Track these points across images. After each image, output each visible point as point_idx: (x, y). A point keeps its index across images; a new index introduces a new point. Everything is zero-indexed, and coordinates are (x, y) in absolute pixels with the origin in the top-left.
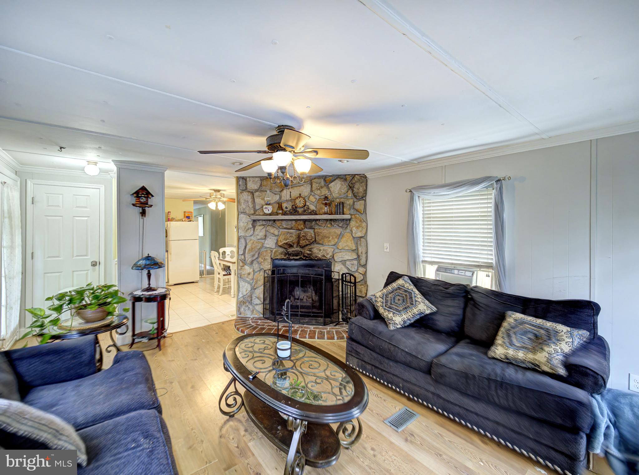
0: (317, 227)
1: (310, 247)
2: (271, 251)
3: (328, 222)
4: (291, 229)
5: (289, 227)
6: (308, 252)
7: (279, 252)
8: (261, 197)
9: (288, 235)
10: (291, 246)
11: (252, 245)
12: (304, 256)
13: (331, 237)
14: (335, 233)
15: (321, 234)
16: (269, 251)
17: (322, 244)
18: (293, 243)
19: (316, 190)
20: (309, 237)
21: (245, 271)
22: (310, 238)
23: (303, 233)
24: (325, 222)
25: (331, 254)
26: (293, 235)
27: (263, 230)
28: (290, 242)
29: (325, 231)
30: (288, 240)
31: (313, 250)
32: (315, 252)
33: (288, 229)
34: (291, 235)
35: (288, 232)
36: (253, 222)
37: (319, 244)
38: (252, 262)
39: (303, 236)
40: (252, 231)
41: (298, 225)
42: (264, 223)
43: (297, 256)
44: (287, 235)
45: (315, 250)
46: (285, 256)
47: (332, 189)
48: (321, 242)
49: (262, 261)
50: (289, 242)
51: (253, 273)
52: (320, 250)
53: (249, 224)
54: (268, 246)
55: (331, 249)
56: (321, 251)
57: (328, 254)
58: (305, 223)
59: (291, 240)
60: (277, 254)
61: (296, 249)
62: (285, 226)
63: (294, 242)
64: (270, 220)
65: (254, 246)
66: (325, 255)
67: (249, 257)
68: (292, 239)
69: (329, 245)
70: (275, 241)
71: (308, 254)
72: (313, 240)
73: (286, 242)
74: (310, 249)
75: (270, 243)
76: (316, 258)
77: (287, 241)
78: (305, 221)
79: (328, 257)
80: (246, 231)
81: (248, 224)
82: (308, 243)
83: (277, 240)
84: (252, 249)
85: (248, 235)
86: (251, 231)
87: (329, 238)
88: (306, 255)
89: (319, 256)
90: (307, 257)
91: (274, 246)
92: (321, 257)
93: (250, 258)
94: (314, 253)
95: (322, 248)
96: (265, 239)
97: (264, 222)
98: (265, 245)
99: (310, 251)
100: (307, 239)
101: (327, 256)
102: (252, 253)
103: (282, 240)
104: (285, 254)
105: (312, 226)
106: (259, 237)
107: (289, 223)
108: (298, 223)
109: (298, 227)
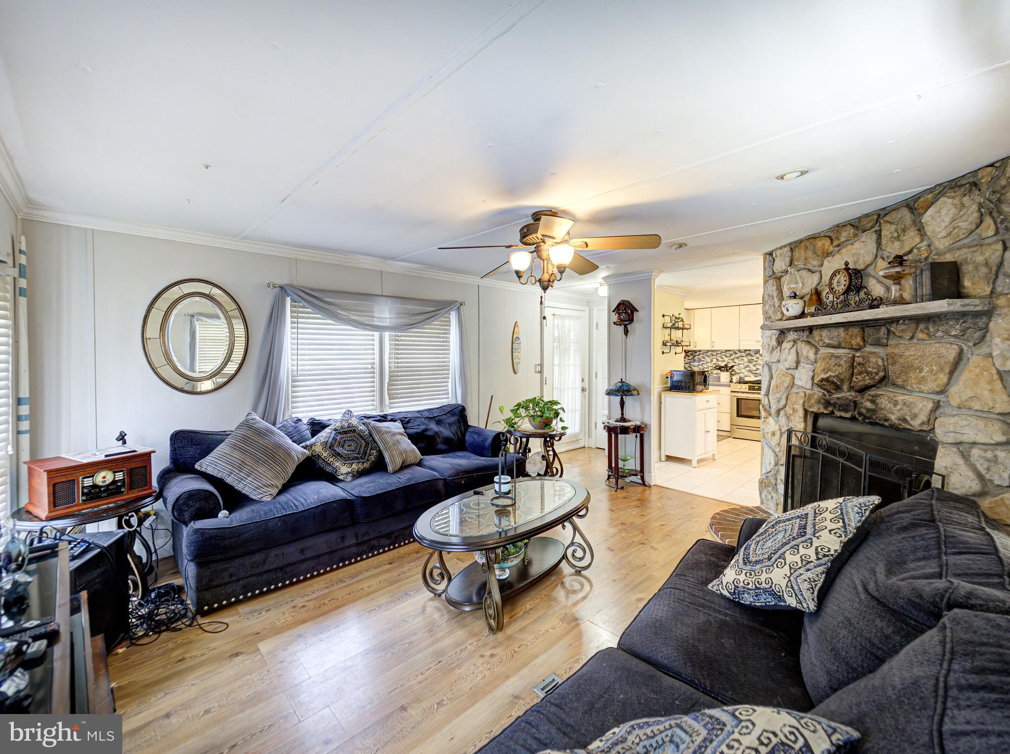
0: (891, 341)
1: (872, 393)
2: (805, 395)
3: (922, 326)
4: (838, 347)
5: (834, 343)
6: (869, 405)
7: (817, 397)
9: (833, 361)
10: (838, 388)
11: (776, 380)
12: (860, 414)
13: (926, 369)
14: (940, 356)
15: (901, 361)
16: (802, 394)
17: (902, 387)
18: (842, 381)
19: (890, 243)
20: (873, 368)
21: (769, 427)
22: (875, 370)
23: (858, 357)
24: (913, 326)
25: (923, 417)
26: (842, 362)
27: (793, 350)
28: (834, 377)
29: (911, 352)
30: (830, 373)
31: (879, 401)
32: (883, 406)
33: (832, 347)
34: (837, 361)
35: (832, 355)
36: (780, 334)
37: (894, 385)
38: (778, 412)
39: (859, 364)
40: (778, 353)
41: (851, 337)
42: (795, 335)
43: (846, 411)
44: (830, 362)
45: (883, 402)
46: (826, 408)
47: (929, 230)
48: (899, 382)
49: (791, 412)
50: (830, 376)
51: (779, 432)
52: (896, 403)
53: (773, 337)
54: (800, 384)
55: (925, 403)
56: (899, 407)
57: (915, 416)
58: (863, 332)
59: (837, 373)
60: (814, 401)
61: (846, 394)
62: (827, 341)
63: (842, 377)
64: (802, 329)
65: (780, 382)
66: (909, 419)
68: (840, 370)
69: (923, 392)
70: (811, 374)
71: (868, 410)
72: (882, 374)
73: (825, 376)
74: (873, 396)
75: (803, 378)
76: (886, 424)
77: (827, 375)
78: (863, 324)
79: (916, 424)
80: (771, 352)
81: (771, 339)
82: (868, 382)
83: (814, 372)
84: (778, 386)
85: (774, 361)
86: (776, 352)
87: (921, 370)
88: (863, 411)
89: (893, 417)
90: (865, 417)
91: (809, 386)
92: (897, 422)
93: (775, 404)
94: (880, 409)
95: (900, 398)
96: (797, 368)
97: (795, 333)
98: (797, 382)
99: (873, 402)
100: (868, 373)
101: (911, 422)
102: (778, 395)
103: (820, 371)
104: (827, 404)
105: (879, 338)
106: (787, 365)
107: (835, 332)
108: (850, 333)
109: (850, 342)
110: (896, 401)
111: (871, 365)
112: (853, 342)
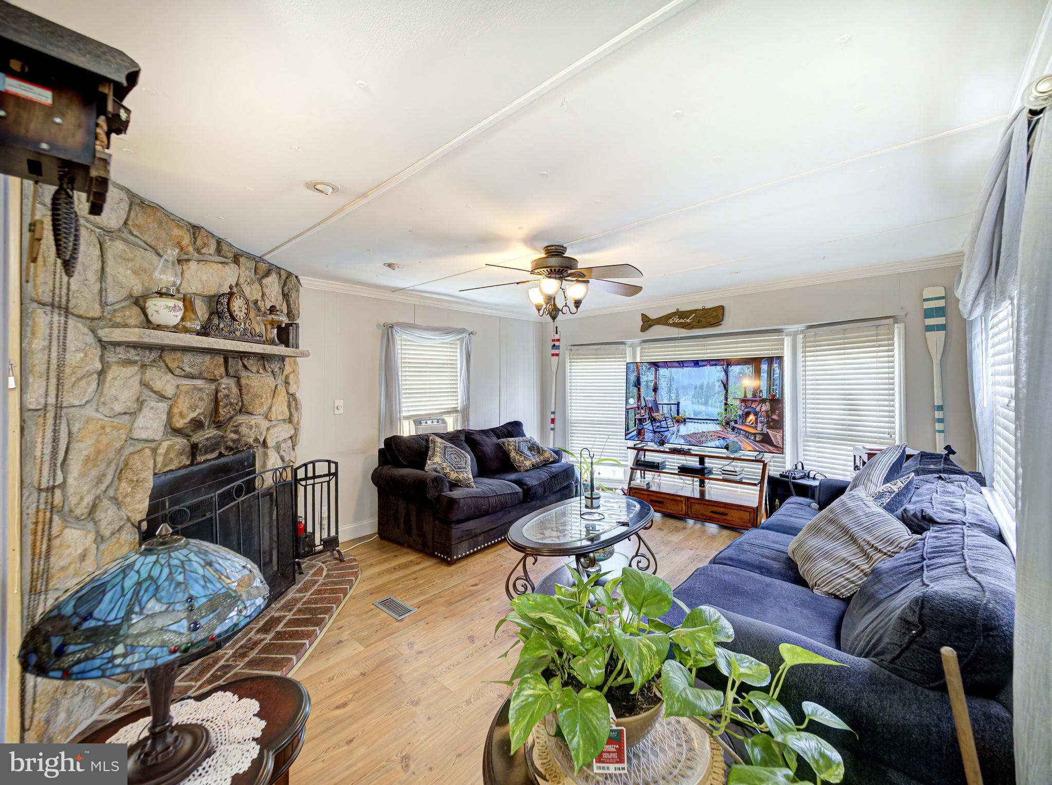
0: (244, 373)
1: (236, 423)
2: (154, 451)
3: (260, 362)
4: (201, 377)
5: (195, 371)
6: (233, 437)
7: (177, 447)
8: (130, 265)
9: (196, 397)
10: (200, 427)
11: (97, 441)
12: (227, 448)
14: (269, 386)
15: (251, 390)
16: (148, 452)
17: (252, 413)
18: (205, 419)
20: (234, 398)
21: (67, 552)
22: (235, 401)
23: (221, 387)
24: (256, 362)
26: (204, 396)
27: (131, 380)
28: (199, 415)
29: (256, 383)
30: (195, 412)
31: (240, 429)
32: (243, 433)
33: (193, 378)
34: (200, 395)
35: (195, 388)
36: (100, 349)
37: (248, 413)
39: (223, 395)
40: (94, 385)
41: (214, 365)
42: (132, 354)
43: (213, 451)
44: (193, 396)
45: (243, 430)
46: (187, 457)
48: (251, 409)
49: (129, 490)
50: (196, 415)
52: (251, 428)
53: (90, 355)
54: (144, 435)
55: (264, 422)
56: (253, 430)
57: (261, 433)
58: (226, 360)
59: (201, 410)
60: (172, 455)
61: (212, 432)
62: (187, 369)
63: (205, 414)
64: (150, 347)
65: (105, 440)
66: (258, 437)
67: (86, 488)
68: (202, 407)
69: (260, 414)
70: (165, 417)
71: (234, 441)
72: (239, 405)
73: (190, 417)
74: (236, 427)
75: (151, 424)
77: (192, 415)
78: (227, 356)
80: (73, 385)
81: (86, 356)
82: (231, 413)
83: (170, 414)
84: (98, 452)
85: (77, 403)
86: (89, 384)
87: (262, 397)
88: (230, 444)
90: (232, 449)
91: (160, 435)
93: (89, 492)
94: (243, 436)
95: (253, 423)
96: (137, 413)
97: (132, 351)
98: (136, 434)
99: (236, 432)
100: (231, 404)
102: (94, 473)
103: (185, 410)
104: (189, 453)
105: (238, 371)
106: (118, 408)
107: (199, 359)
108: (215, 362)
109: (213, 373)
110: (251, 426)
111: (233, 396)
112: (216, 372)
